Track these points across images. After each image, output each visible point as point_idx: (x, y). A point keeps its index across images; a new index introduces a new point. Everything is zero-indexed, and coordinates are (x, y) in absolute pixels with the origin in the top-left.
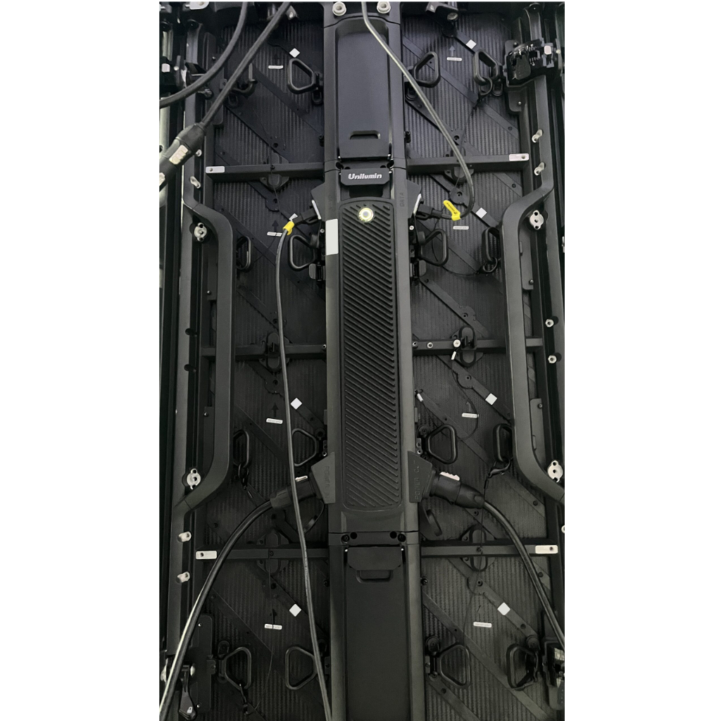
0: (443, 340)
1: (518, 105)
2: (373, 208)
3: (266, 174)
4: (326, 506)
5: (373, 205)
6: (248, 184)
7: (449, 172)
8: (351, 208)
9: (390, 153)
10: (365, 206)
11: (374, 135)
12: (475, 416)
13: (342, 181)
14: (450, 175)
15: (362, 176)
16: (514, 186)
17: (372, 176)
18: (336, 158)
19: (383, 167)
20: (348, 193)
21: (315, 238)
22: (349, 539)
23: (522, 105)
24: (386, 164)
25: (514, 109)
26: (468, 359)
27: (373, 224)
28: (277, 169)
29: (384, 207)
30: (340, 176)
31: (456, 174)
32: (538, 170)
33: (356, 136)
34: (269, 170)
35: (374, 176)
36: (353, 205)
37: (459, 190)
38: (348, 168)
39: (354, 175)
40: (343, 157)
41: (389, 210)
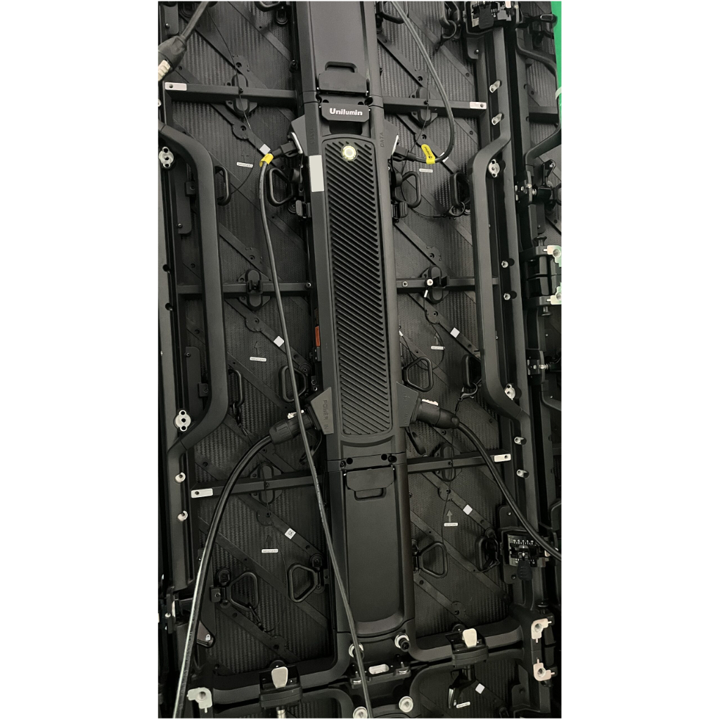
0: (414, 279)
1: (475, 53)
2: (356, 146)
3: (232, 98)
4: (325, 436)
5: (356, 144)
6: (211, 106)
7: (415, 114)
8: (333, 144)
9: (368, 89)
10: (347, 143)
11: (351, 68)
12: (441, 348)
13: (323, 115)
14: (416, 117)
15: (343, 112)
16: (471, 133)
17: (351, 113)
18: (315, 89)
19: (361, 103)
20: (328, 129)
21: (297, 173)
22: (345, 464)
23: (479, 54)
24: (363, 100)
25: (472, 56)
26: (437, 297)
27: (355, 162)
28: (245, 93)
29: (366, 146)
30: (320, 110)
31: (423, 117)
32: (496, 120)
33: (331, 66)
34: (237, 93)
35: (355, 113)
36: (336, 142)
37: (423, 133)
38: (326, 101)
39: (335, 109)
40: (322, 89)
41: (370, 149)
